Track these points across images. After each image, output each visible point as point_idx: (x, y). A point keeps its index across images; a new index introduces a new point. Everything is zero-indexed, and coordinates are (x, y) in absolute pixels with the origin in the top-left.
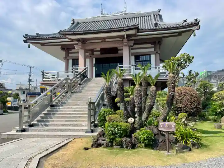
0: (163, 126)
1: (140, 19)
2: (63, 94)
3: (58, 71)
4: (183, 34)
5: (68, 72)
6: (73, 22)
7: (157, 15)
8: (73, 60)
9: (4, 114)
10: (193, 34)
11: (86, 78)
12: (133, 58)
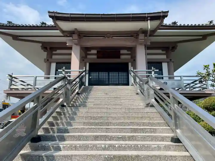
2: (58, 110)
8: (57, 63)
11: (83, 86)
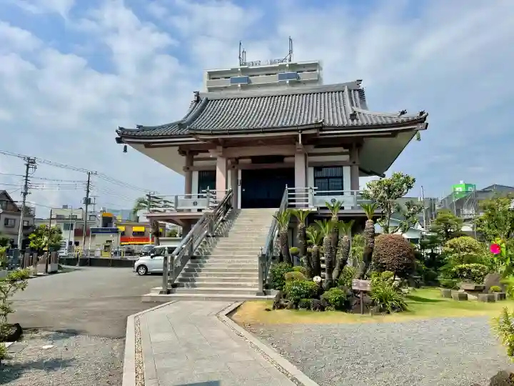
0: (358, 284)
1: (324, 96)
2: (204, 240)
3: (176, 195)
4: (400, 136)
5: (190, 197)
6: (198, 97)
7: (354, 90)
8: (200, 172)
9: (59, 271)
10: (415, 137)
11: (230, 210)
12: (311, 170)
